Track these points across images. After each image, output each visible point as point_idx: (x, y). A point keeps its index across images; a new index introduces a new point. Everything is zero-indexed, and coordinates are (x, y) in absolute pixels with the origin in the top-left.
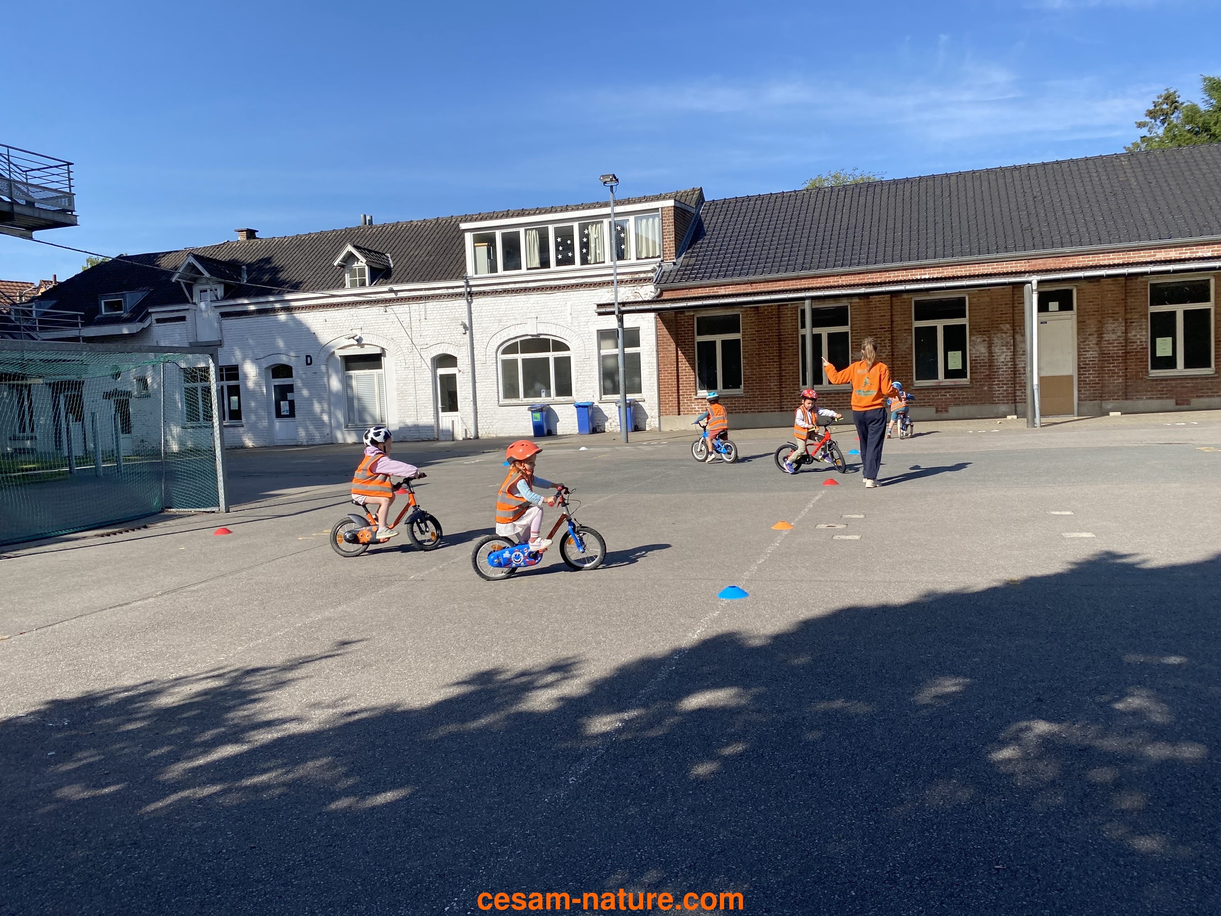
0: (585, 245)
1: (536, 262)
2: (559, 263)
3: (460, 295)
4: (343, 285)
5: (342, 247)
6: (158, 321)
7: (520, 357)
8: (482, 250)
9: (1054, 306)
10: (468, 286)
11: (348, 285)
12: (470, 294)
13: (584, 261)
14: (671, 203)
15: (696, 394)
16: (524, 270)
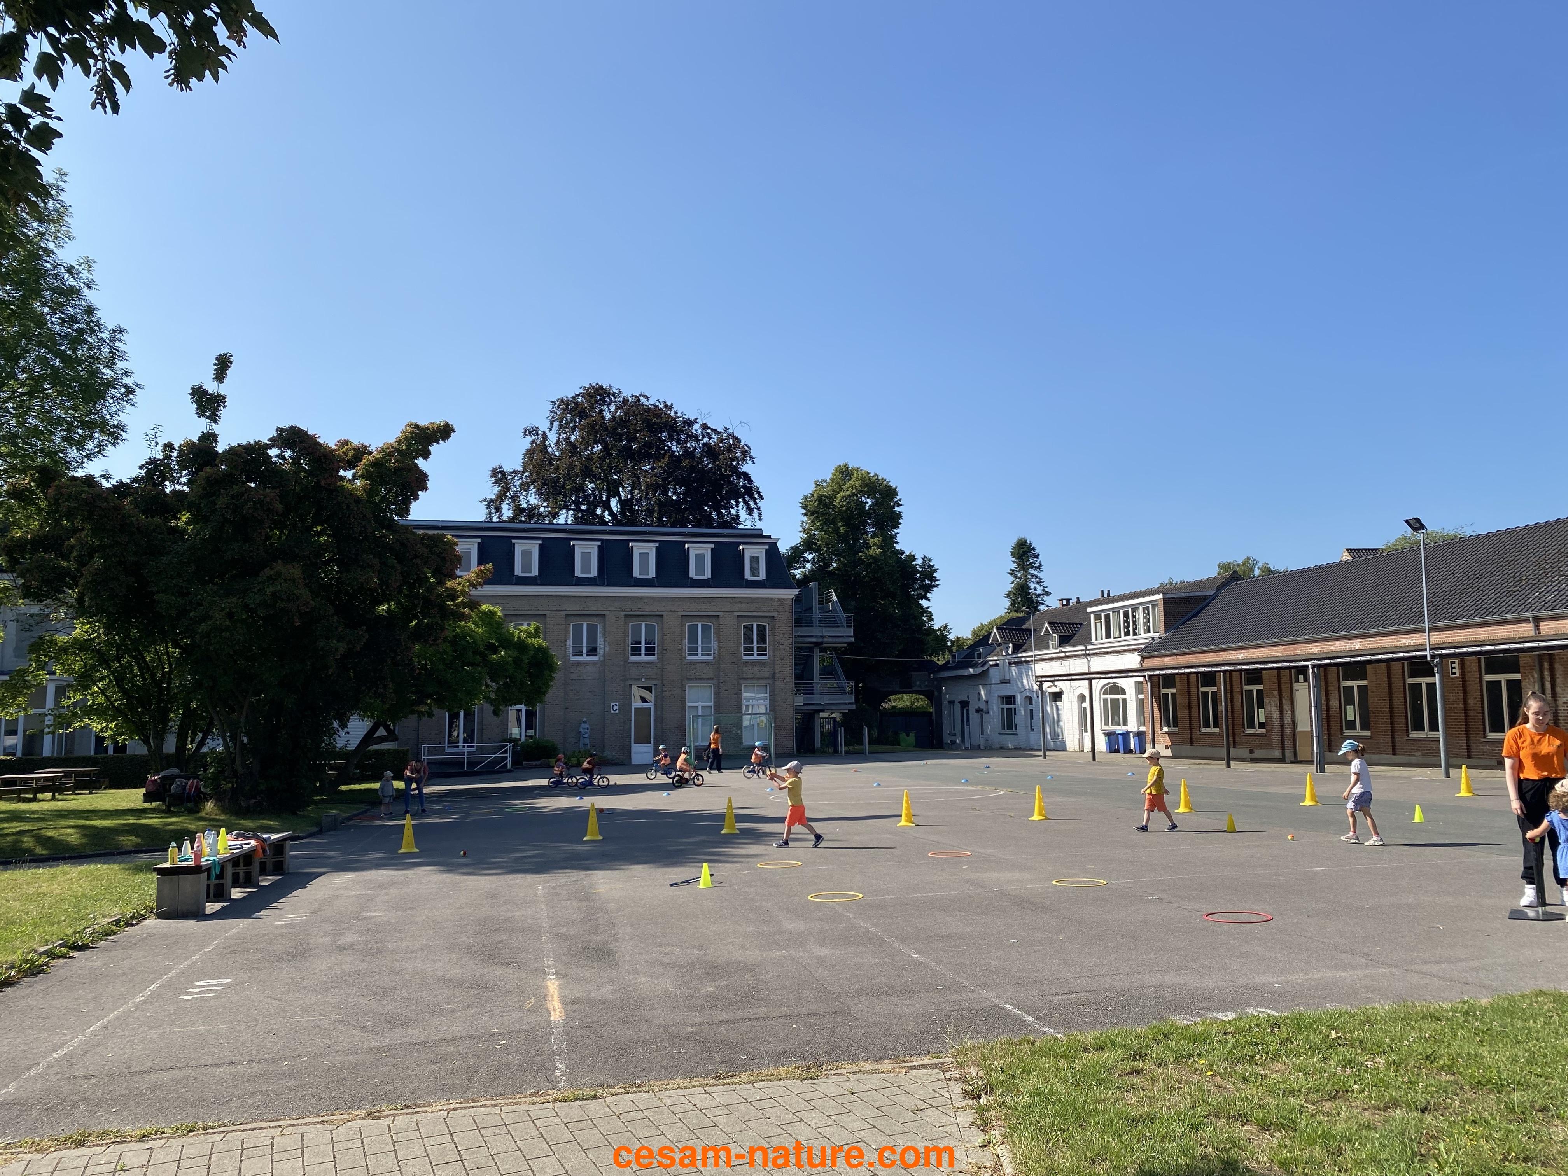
0: (1134, 623)
1: (1117, 635)
2: (1125, 635)
3: (1083, 655)
4: (1048, 648)
5: (1044, 624)
6: (992, 666)
7: (1109, 697)
8: (1098, 625)
9: (1301, 678)
10: (1087, 649)
11: (1051, 646)
12: (1089, 655)
13: (1135, 634)
14: (1160, 596)
15: (1161, 730)
16: (1112, 639)
